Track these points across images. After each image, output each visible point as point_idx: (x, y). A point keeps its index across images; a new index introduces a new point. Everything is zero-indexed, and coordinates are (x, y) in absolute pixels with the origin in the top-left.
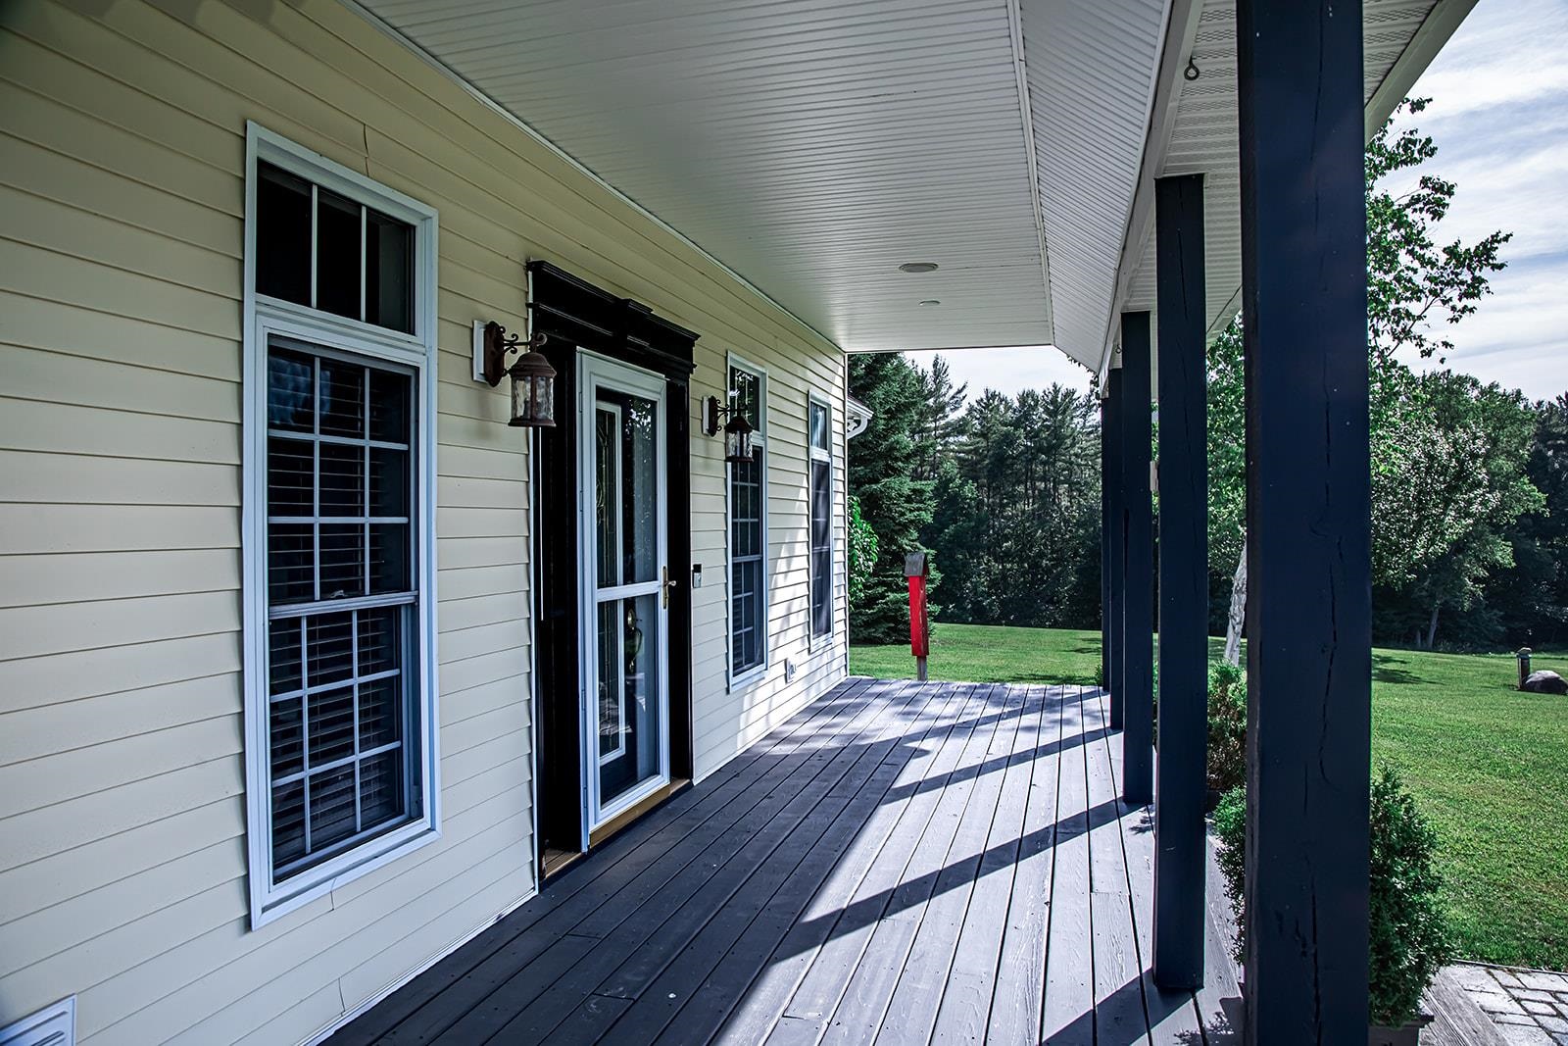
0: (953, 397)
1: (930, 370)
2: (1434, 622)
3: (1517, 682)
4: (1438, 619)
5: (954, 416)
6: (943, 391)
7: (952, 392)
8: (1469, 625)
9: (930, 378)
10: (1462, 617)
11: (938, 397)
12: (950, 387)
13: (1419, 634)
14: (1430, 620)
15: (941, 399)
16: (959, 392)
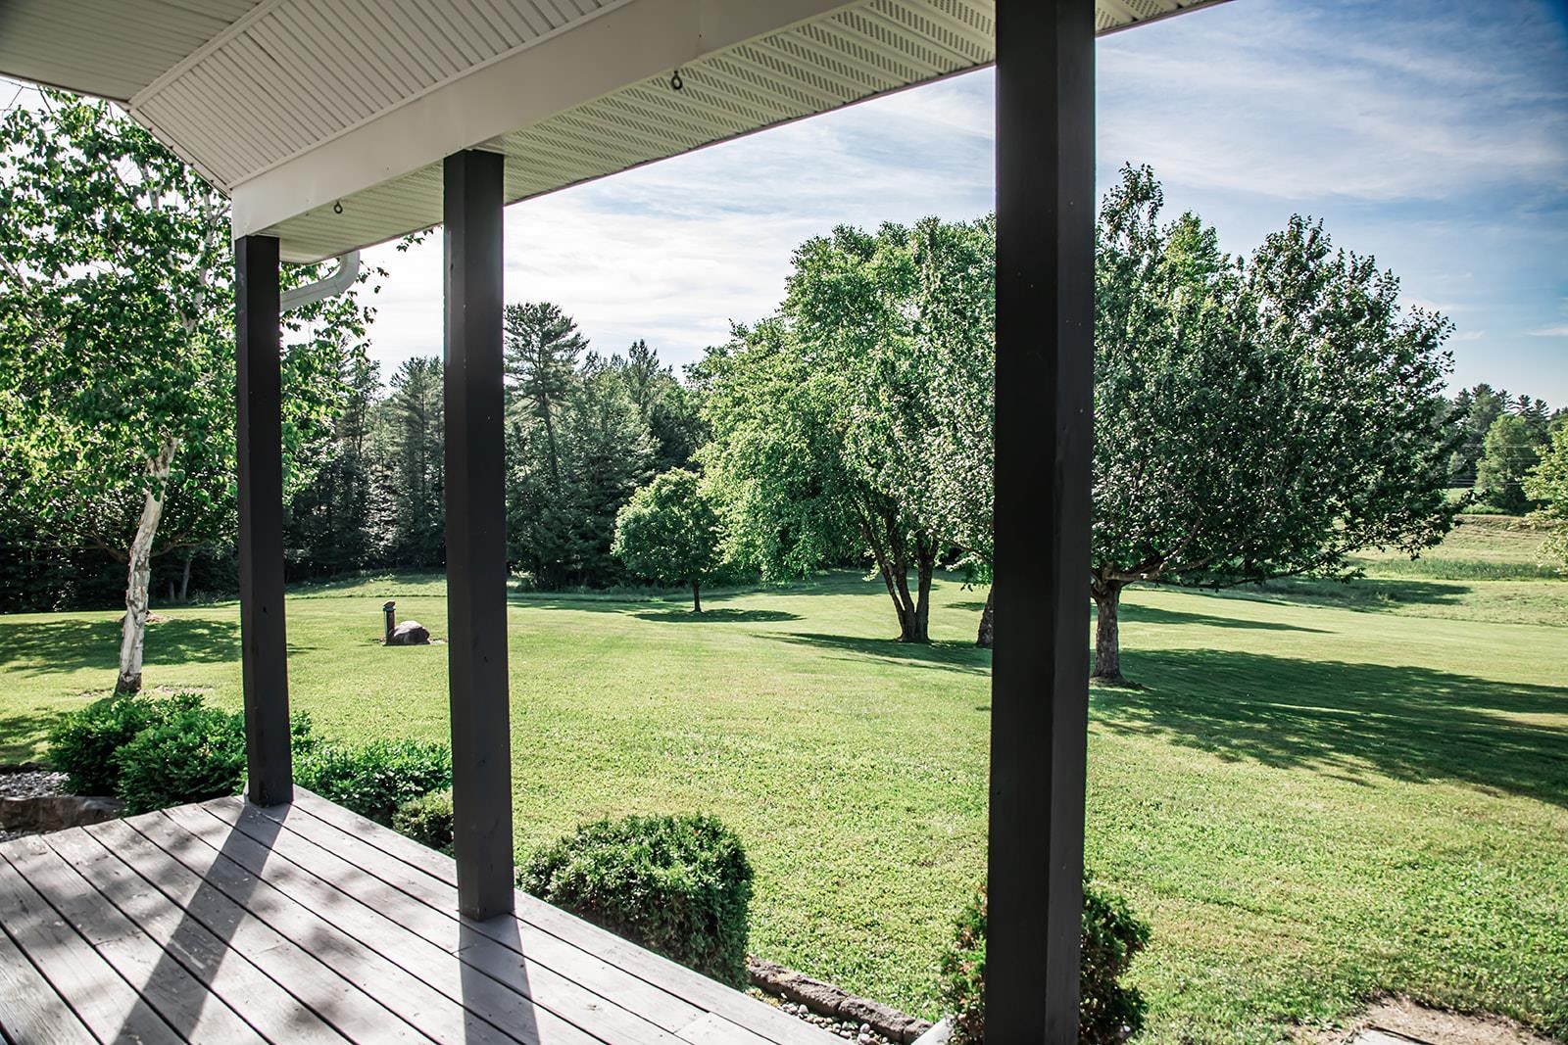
2: (187, 572)
3: (382, 635)
4: (191, 570)
8: (220, 573)
10: (212, 565)
13: (172, 587)
14: (183, 571)
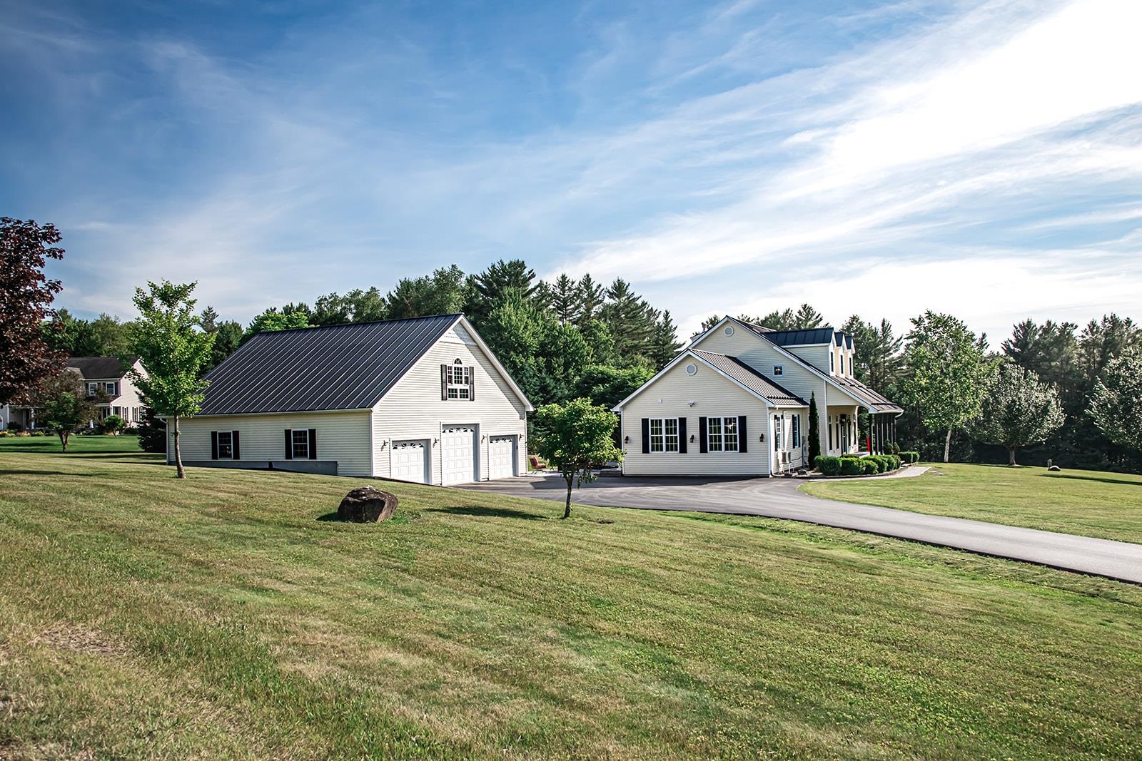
0: (895, 344)
1: (880, 328)
5: (895, 355)
6: (888, 340)
7: (893, 342)
9: (880, 334)
11: (886, 343)
12: (893, 339)
15: (887, 345)
16: (898, 341)
